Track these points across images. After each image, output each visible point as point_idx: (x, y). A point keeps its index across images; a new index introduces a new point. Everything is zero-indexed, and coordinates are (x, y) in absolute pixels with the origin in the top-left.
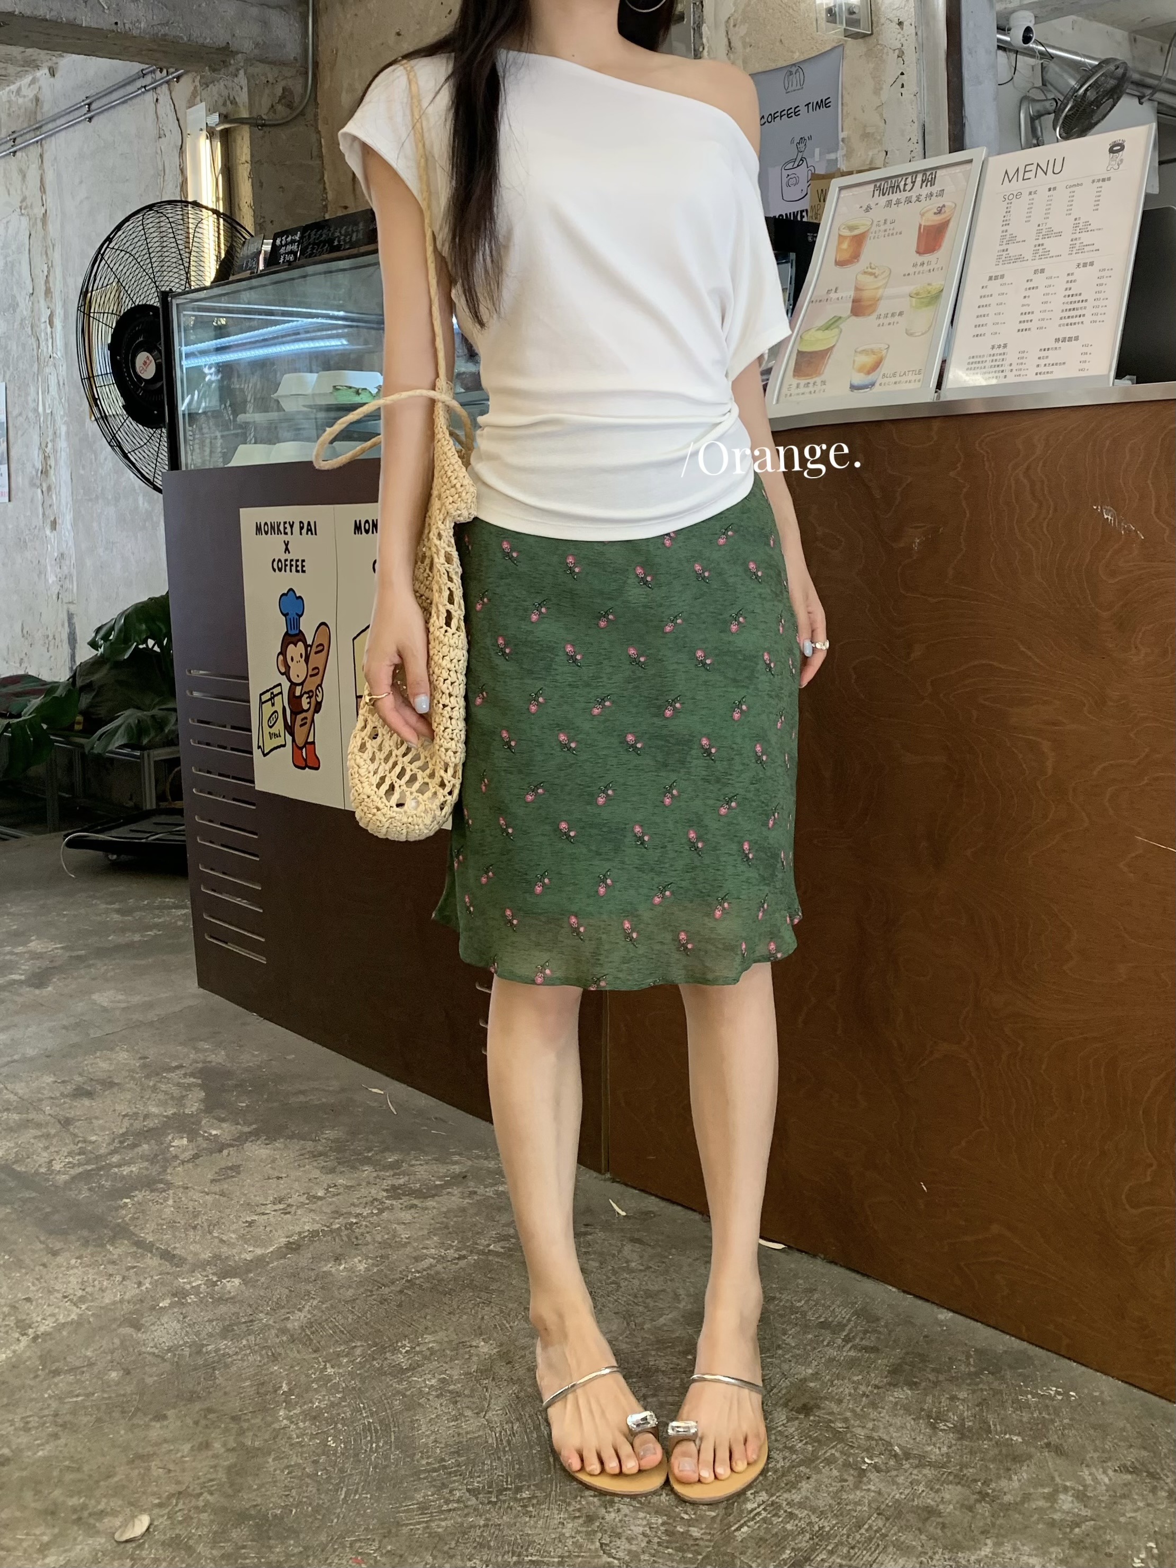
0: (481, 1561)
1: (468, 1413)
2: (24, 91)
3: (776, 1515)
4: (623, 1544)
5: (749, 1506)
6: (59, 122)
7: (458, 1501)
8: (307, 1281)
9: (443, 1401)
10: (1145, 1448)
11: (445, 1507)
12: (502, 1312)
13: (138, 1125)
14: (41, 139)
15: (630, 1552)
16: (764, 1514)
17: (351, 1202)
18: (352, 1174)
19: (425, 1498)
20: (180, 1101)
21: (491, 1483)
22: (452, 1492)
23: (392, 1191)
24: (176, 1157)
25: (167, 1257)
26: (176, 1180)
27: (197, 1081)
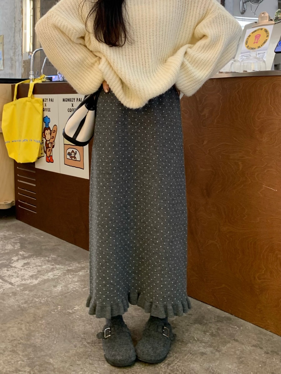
0: (90, 359)
1: (87, 325)
9: (81, 321)
11: (81, 346)
13: (3, 252)
17: (57, 273)
18: (58, 266)
19: (76, 344)
20: (14, 246)
21: (92, 341)
22: (83, 343)
23: (68, 271)
24: (13, 260)
25: (11, 283)
26: (13, 265)
27: (18, 241)
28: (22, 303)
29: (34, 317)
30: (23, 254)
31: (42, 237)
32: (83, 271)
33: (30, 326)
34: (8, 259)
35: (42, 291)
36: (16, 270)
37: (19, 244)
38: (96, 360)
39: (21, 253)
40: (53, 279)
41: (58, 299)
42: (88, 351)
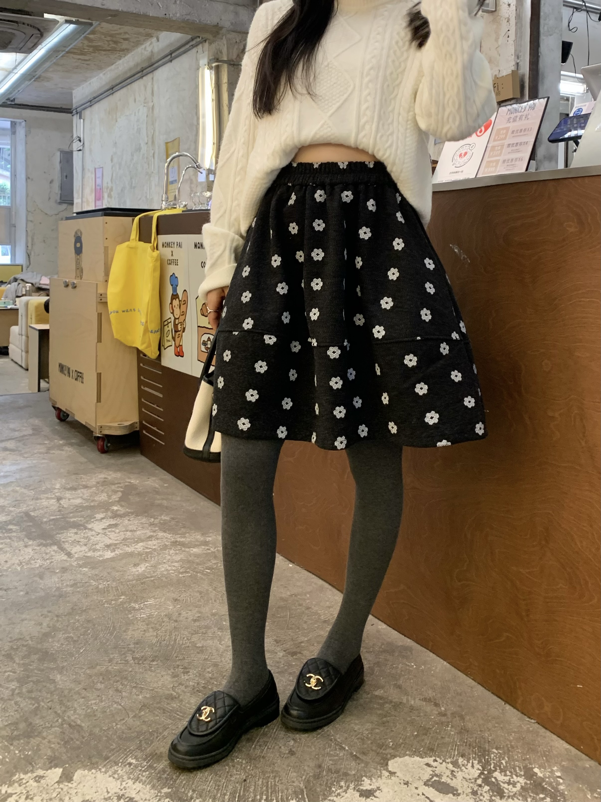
0: (121, 683)
1: (151, 630)
2: (148, 49)
4: (183, 688)
7: (125, 661)
8: (118, 571)
9: (144, 623)
10: (440, 693)
11: (120, 662)
12: (190, 594)
13: (88, 504)
14: (152, 71)
15: (183, 691)
18: (161, 534)
19: (114, 657)
20: (109, 497)
21: (142, 657)
22: (126, 657)
23: (175, 543)
24: (95, 517)
25: (69, 554)
26: (89, 526)
27: (122, 489)
28: (67, 585)
29: (72, 609)
30: (117, 510)
31: (165, 485)
33: (58, 621)
34: (87, 517)
35: (109, 570)
36: (90, 533)
37: (120, 494)
38: (130, 686)
39: (115, 508)
40: (140, 554)
41: (128, 586)
42: (126, 671)
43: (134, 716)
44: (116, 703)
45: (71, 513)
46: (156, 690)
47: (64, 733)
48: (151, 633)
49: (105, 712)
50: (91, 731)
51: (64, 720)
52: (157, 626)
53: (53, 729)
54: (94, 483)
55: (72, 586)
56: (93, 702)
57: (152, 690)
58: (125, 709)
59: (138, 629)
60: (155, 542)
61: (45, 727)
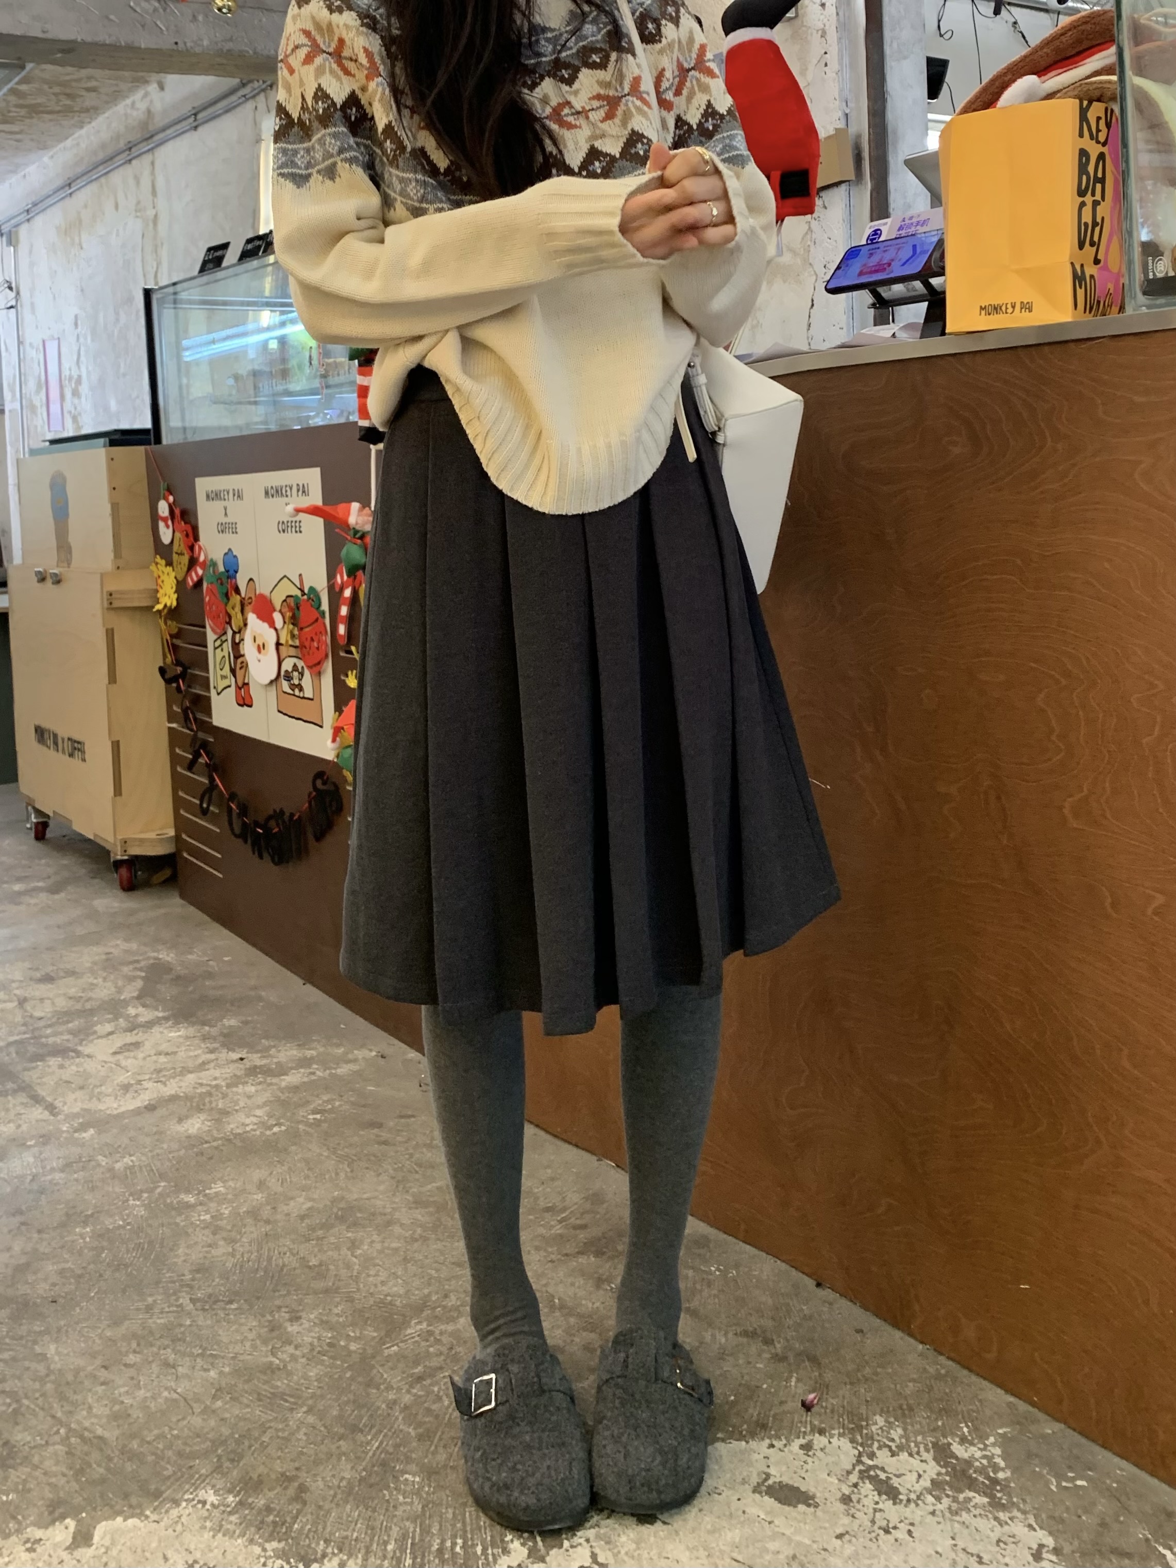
0: (173, 1350)
1: (221, 1243)
2: (137, 105)
3: (427, 1341)
4: (290, 1349)
5: (409, 1331)
6: (168, 132)
7: (177, 1306)
8: (147, 1135)
9: (206, 1232)
10: (773, 1319)
11: (167, 1310)
12: (290, 1168)
13: (79, 1006)
14: (152, 149)
15: (292, 1355)
16: (417, 1339)
17: (216, 1075)
18: (224, 1055)
19: (155, 1301)
20: (120, 989)
21: (210, 1296)
22: (177, 1300)
23: (253, 1071)
24: (95, 1032)
25: (51, 1108)
26: (86, 1049)
27: (143, 974)
28: (53, 1170)
29: (67, 1215)
30: (137, 1016)
31: (226, 959)
32: (302, 1070)
33: (42, 1239)
34: (80, 1031)
35: (132, 1133)
36: (88, 1064)
37: (139, 984)
38: (191, 1355)
39: (132, 1011)
40: (187, 1098)
41: (170, 1160)
42: (181, 1325)
43: (203, 1412)
44: (166, 1389)
45: (50, 1026)
46: (241, 1358)
47: (73, 1455)
48: (222, 1249)
49: (148, 1407)
50: (124, 1446)
51: (70, 1430)
52: (233, 1234)
53: (51, 1449)
54: (88, 965)
55: (62, 1171)
56: (122, 1390)
57: (233, 1358)
58: (185, 1399)
59: (196, 1243)
60: (217, 1073)
61: (35, 1447)
